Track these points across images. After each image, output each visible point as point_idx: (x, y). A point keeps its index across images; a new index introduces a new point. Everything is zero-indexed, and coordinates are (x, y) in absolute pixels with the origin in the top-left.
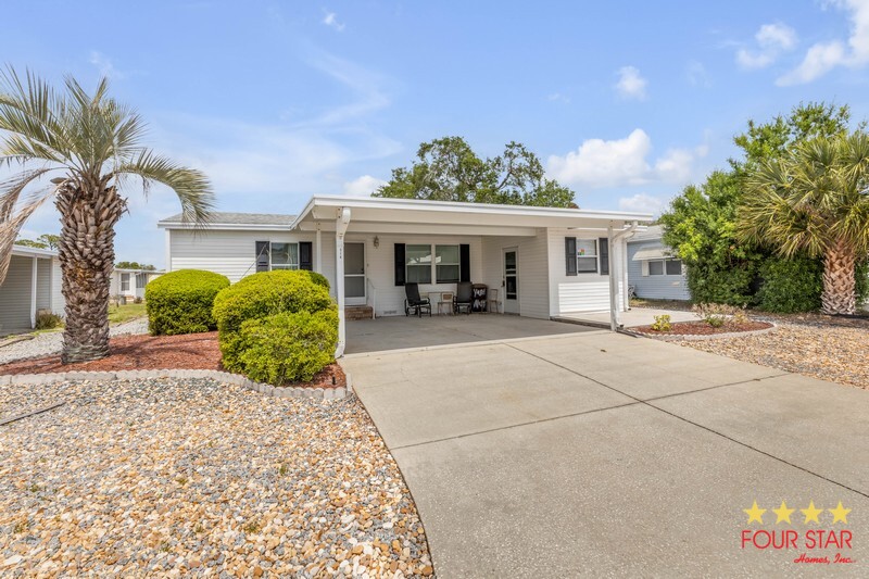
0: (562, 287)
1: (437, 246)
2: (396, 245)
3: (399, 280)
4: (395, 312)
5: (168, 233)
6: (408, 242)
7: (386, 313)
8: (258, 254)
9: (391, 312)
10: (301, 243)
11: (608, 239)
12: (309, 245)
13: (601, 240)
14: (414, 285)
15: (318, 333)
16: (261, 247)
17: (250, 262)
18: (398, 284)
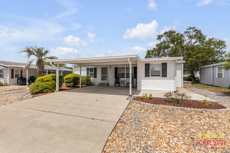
0: (143, 81)
2: (115, 68)
4: (113, 85)
5: (74, 67)
6: (118, 67)
11: (167, 63)
12: (96, 68)
13: (163, 64)
14: (119, 78)
15: (37, 86)
16: (88, 69)
17: (86, 72)
18: (115, 78)
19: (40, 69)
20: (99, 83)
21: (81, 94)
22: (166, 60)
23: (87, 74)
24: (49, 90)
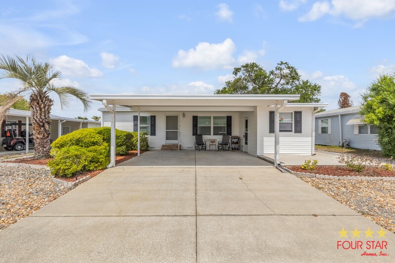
0: (265, 139)
1: (214, 117)
2: (194, 117)
3: (195, 133)
4: (192, 148)
5: (102, 113)
6: (199, 115)
7: (188, 148)
8: (134, 121)
9: (190, 148)
10: (151, 116)
11: (301, 112)
12: (154, 117)
13: (296, 112)
14: (201, 135)
15: (76, 156)
16: (135, 118)
17: (132, 124)
18: (193, 135)
19: (41, 114)
20: (163, 146)
21: (183, 169)
22: (300, 107)
23: (134, 129)
24: (97, 165)
